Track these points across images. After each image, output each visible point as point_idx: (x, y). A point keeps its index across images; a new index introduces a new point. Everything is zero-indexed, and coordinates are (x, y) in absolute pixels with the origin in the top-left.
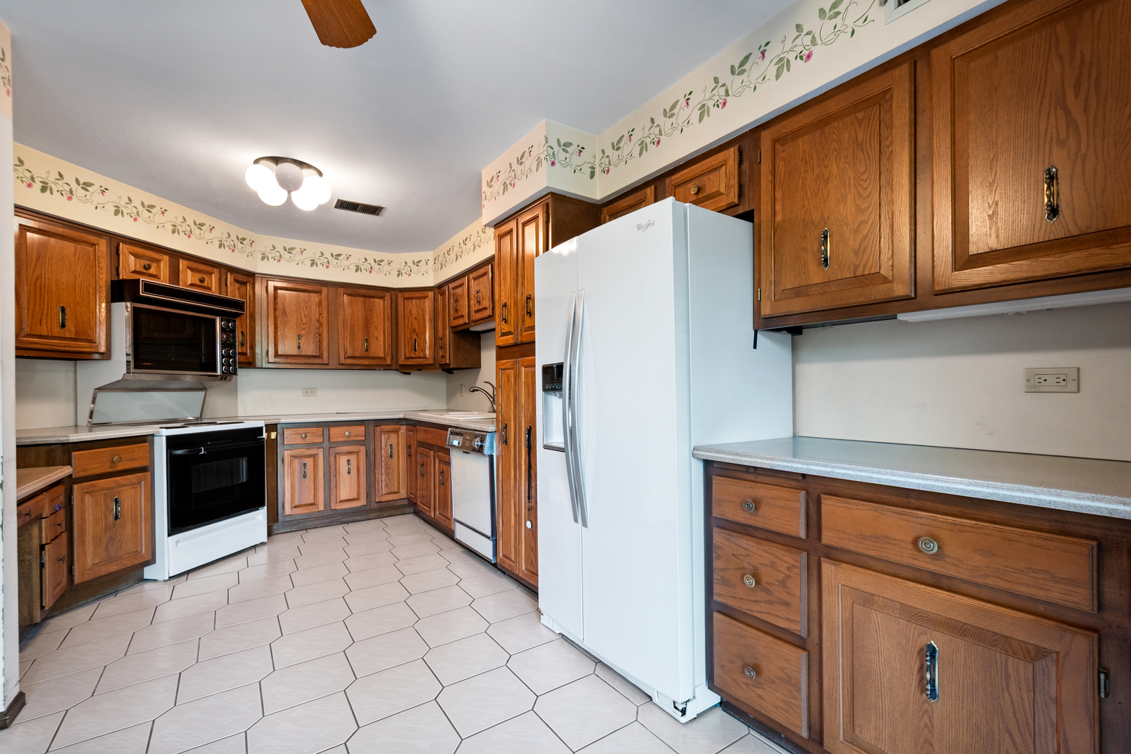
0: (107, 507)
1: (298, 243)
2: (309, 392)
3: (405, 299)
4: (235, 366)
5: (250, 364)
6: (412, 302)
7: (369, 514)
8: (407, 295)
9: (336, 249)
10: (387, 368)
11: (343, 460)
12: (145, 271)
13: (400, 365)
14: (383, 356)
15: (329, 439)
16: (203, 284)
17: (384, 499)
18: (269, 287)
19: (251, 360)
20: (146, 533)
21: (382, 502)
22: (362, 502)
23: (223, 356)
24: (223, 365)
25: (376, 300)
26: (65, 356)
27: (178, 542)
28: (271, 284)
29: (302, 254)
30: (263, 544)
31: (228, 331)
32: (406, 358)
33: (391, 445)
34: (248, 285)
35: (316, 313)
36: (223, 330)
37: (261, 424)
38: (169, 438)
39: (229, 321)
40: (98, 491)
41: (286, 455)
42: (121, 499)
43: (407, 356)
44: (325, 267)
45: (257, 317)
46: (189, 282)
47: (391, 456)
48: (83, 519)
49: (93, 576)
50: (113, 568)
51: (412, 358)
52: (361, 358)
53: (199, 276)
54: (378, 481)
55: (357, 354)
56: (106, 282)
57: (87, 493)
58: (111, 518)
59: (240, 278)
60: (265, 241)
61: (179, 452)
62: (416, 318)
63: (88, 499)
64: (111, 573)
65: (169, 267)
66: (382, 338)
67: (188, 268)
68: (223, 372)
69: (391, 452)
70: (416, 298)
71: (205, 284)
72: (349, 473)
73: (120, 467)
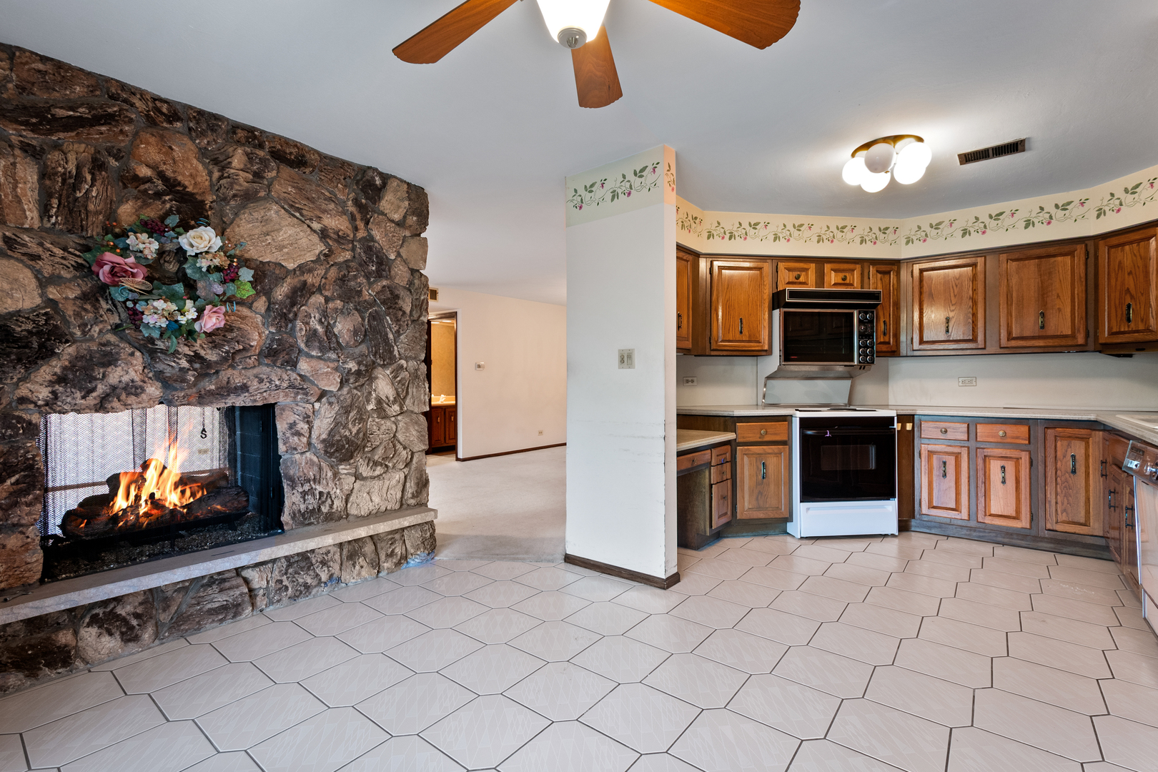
0: (758, 468)
1: (945, 216)
2: (967, 382)
3: (1111, 247)
4: (873, 356)
5: (894, 353)
6: (1123, 250)
7: (1038, 542)
8: (1114, 241)
9: (994, 208)
10: (1079, 349)
11: (995, 466)
12: (796, 281)
13: (1102, 344)
14: (1070, 333)
15: (976, 438)
16: (846, 282)
17: (1060, 527)
18: (914, 271)
19: (894, 349)
20: (785, 495)
21: (1056, 531)
22: (1024, 523)
23: (860, 347)
24: (859, 355)
25: (1059, 259)
26: (744, 353)
27: (808, 509)
28: (917, 268)
29: (951, 226)
30: (893, 535)
31: (866, 322)
32: (1112, 334)
33: (1073, 457)
34: (892, 273)
35: (968, 289)
36: (860, 322)
37: (892, 413)
38: (802, 420)
39: (866, 313)
40: (752, 454)
41: (923, 448)
42: (767, 463)
43: (1114, 330)
44: (980, 233)
45: (903, 304)
46: (833, 283)
47: (1074, 472)
48: (743, 473)
49: (748, 517)
50: (761, 515)
51: (1124, 333)
52: (1033, 338)
53: (841, 275)
54: (1050, 502)
55: (1026, 333)
56: (769, 295)
57: (746, 454)
58: (760, 477)
59: (883, 268)
60: (909, 224)
61: (809, 432)
62: (1130, 273)
63: (746, 458)
64: (760, 519)
65: (816, 273)
66: (1068, 310)
67: (832, 270)
68: (860, 362)
69: (1074, 466)
70: (1131, 243)
71: (848, 281)
72: (1004, 482)
73: (767, 438)
